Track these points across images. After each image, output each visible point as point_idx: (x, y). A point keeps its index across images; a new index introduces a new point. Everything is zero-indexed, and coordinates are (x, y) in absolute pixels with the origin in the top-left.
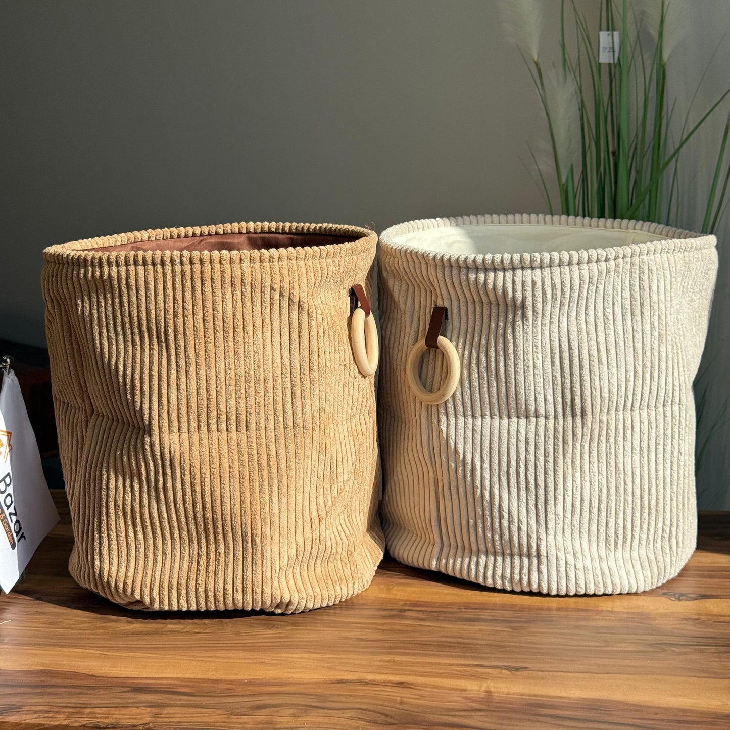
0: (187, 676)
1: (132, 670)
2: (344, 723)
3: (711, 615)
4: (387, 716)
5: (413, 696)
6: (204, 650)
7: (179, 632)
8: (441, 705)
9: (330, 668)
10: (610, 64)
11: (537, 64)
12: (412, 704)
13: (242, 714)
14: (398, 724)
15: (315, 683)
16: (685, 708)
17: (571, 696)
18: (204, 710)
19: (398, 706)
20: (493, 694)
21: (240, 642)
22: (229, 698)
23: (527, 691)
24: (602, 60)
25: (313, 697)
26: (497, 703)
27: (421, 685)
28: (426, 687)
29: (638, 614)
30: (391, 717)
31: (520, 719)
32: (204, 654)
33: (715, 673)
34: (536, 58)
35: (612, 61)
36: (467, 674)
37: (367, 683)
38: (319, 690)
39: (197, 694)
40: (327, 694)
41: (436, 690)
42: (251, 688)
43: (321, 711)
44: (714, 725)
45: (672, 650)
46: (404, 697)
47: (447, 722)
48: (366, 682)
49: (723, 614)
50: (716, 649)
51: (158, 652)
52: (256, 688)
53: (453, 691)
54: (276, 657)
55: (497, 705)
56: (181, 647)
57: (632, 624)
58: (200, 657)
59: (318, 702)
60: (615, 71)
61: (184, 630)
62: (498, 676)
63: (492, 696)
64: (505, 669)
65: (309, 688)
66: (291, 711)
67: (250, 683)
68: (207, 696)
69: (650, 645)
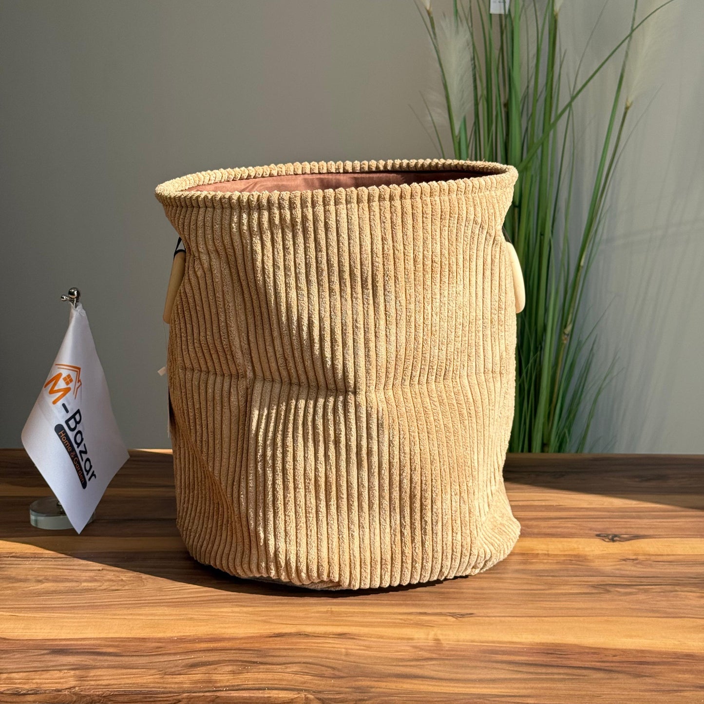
0: (111, 635)
1: (48, 631)
2: (290, 678)
3: (649, 555)
4: (333, 668)
5: (358, 647)
6: (126, 608)
7: (95, 590)
8: (389, 655)
9: (265, 622)
10: (500, 15)
11: (429, 13)
12: (360, 656)
13: (177, 673)
14: (347, 677)
15: (252, 637)
16: (644, 649)
17: (523, 640)
18: (134, 670)
19: (343, 658)
20: (443, 642)
21: (164, 597)
22: (161, 657)
23: (476, 638)
24: (492, 11)
25: (251, 652)
26: (447, 650)
27: (364, 635)
28: (370, 637)
29: (575, 556)
30: (339, 670)
31: (476, 667)
32: (125, 612)
33: (666, 613)
34: (428, 8)
35: (502, 12)
36: (412, 622)
37: (307, 635)
38: (257, 645)
39: (124, 654)
40: (267, 649)
41: (382, 640)
42: (182, 646)
43: (262, 667)
44: (676, 665)
45: (617, 591)
46: (349, 649)
47: (399, 672)
48: (305, 634)
49: (659, 553)
50: (660, 588)
51: (76, 612)
52: (188, 645)
53: (399, 641)
54: (206, 612)
55: (448, 653)
56: (100, 605)
57: (570, 566)
58: (121, 615)
59: (258, 657)
60: (506, 23)
61: (101, 588)
62: (445, 623)
63: (442, 644)
64: (450, 616)
65: (246, 643)
66: (230, 668)
67: (181, 640)
68: (135, 656)
69: (593, 586)
